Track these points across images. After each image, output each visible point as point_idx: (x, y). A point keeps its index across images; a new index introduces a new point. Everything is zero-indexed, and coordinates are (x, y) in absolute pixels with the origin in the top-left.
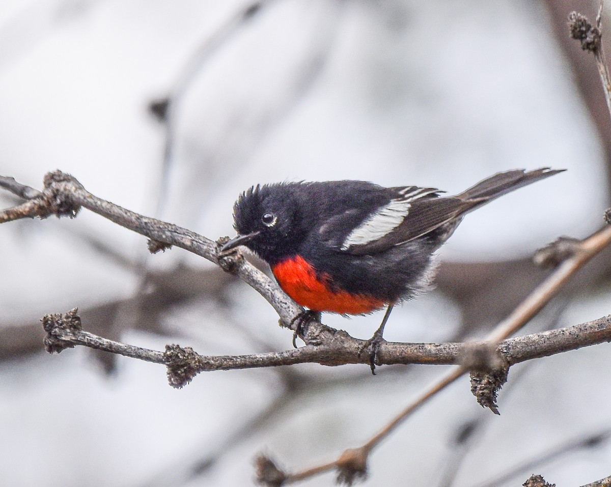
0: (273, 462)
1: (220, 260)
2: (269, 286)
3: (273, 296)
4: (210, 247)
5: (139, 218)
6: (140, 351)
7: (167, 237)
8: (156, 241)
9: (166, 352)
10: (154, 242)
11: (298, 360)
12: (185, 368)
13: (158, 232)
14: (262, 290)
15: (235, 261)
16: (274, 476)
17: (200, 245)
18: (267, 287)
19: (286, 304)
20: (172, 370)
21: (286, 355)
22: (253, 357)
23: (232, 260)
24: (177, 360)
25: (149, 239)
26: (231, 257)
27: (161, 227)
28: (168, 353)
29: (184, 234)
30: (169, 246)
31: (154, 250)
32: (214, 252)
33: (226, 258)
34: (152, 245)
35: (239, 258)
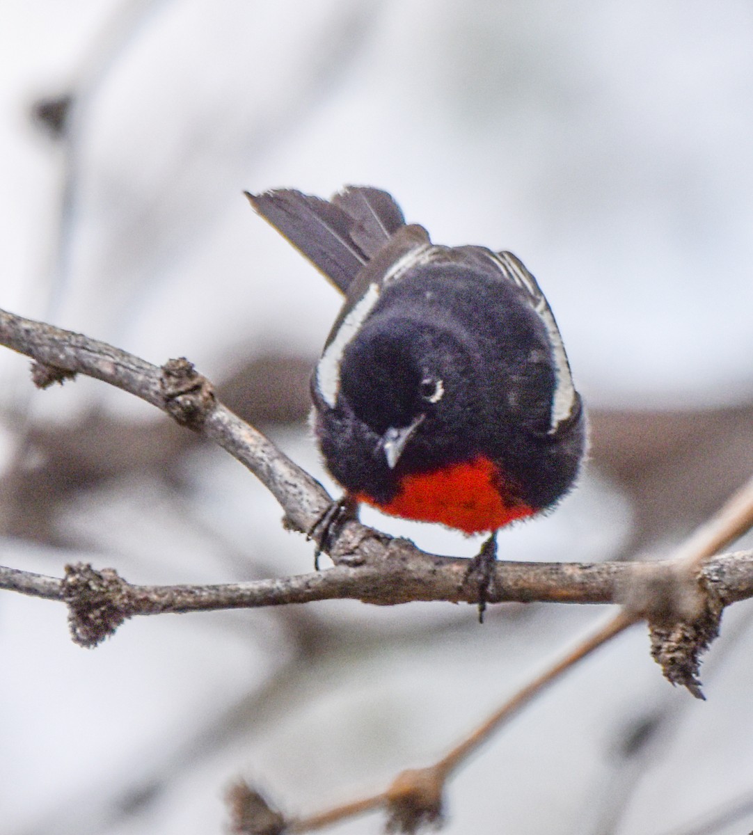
0: (261, 794)
1: (170, 403)
2: (263, 452)
3: (270, 471)
4: (151, 377)
5: (15, 320)
6: (17, 576)
7: (67, 357)
8: (47, 365)
9: (66, 578)
10: (43, 368)
11: (319, 595)
12: (103, 609)
13: (51, 347)
14: (251, 461)
15: (197, 405)
16: (263, 822)
17: (132, 373)
18: (260, 454)
19: (295, 486)
20: (78, 613)
21: (295, 584)
22: (233, 587)
23: (192, 402)
24: (88, 593)
25: (34, 361)
26: (191, 397)
27: (57, 337)
28: (71, 580)
29: (100, 352)
30: (71, 374)
31: (42, 383)
32: (158, 387)
33: (180, 398)
34: (39, 373)
35: (206, 399)
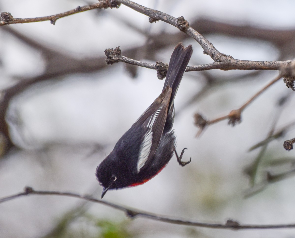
1: (179, 26)
2: (199, 37)
3: (201, 41)
4: (175, 21)
5: (145, 8)
6: (145, 64)
7: (157, 16)
8: (152, 18)
9: (156, 65)
10: (152, 19)
11: (211, 68)
12: (164, 71)
13: (153, 14)
14: (197, 39)
15: (185, 27)
17: (171, 20)
18: (199, 38)
19: (206, 44)
20: (159, 72)
21: (206, 66)
22: (193, 67)
23: (184, 26)
24: (161, 68)
25: (150, 17)
26: (184, 25)
27: (154, 12)
28: (157, 65)
29: (164, 15)
30: (158, 20)
31: (151, 22)
32: (176, 23)
33: (181, 25)
34: (150, 20)
35: (187, 25)
